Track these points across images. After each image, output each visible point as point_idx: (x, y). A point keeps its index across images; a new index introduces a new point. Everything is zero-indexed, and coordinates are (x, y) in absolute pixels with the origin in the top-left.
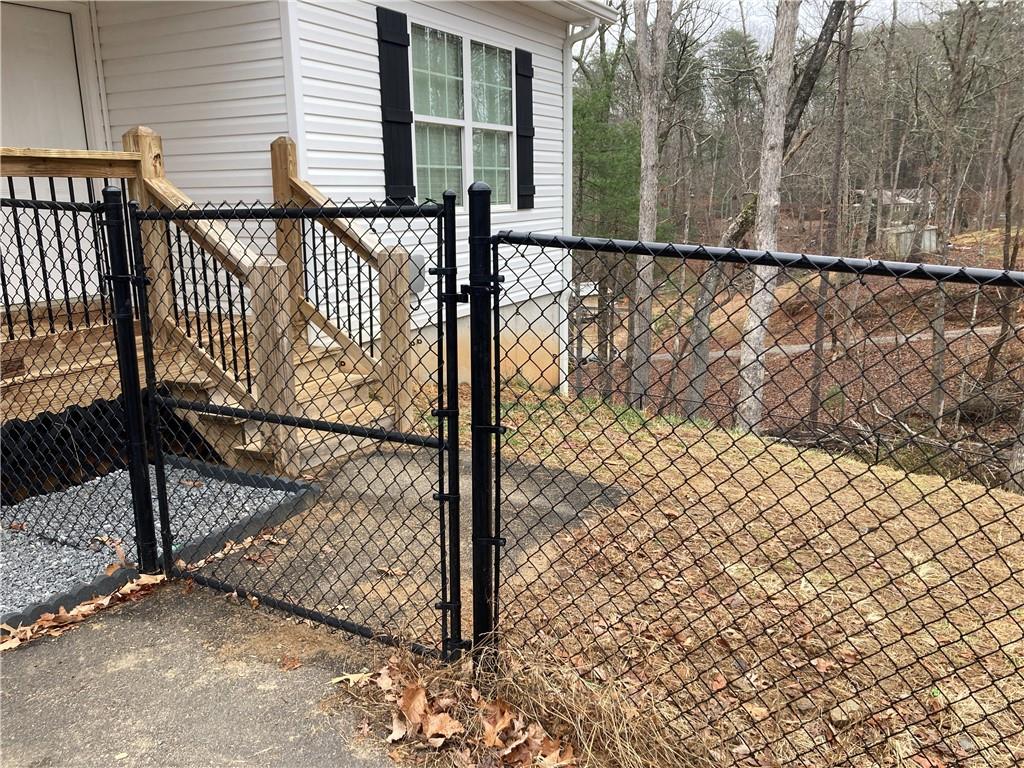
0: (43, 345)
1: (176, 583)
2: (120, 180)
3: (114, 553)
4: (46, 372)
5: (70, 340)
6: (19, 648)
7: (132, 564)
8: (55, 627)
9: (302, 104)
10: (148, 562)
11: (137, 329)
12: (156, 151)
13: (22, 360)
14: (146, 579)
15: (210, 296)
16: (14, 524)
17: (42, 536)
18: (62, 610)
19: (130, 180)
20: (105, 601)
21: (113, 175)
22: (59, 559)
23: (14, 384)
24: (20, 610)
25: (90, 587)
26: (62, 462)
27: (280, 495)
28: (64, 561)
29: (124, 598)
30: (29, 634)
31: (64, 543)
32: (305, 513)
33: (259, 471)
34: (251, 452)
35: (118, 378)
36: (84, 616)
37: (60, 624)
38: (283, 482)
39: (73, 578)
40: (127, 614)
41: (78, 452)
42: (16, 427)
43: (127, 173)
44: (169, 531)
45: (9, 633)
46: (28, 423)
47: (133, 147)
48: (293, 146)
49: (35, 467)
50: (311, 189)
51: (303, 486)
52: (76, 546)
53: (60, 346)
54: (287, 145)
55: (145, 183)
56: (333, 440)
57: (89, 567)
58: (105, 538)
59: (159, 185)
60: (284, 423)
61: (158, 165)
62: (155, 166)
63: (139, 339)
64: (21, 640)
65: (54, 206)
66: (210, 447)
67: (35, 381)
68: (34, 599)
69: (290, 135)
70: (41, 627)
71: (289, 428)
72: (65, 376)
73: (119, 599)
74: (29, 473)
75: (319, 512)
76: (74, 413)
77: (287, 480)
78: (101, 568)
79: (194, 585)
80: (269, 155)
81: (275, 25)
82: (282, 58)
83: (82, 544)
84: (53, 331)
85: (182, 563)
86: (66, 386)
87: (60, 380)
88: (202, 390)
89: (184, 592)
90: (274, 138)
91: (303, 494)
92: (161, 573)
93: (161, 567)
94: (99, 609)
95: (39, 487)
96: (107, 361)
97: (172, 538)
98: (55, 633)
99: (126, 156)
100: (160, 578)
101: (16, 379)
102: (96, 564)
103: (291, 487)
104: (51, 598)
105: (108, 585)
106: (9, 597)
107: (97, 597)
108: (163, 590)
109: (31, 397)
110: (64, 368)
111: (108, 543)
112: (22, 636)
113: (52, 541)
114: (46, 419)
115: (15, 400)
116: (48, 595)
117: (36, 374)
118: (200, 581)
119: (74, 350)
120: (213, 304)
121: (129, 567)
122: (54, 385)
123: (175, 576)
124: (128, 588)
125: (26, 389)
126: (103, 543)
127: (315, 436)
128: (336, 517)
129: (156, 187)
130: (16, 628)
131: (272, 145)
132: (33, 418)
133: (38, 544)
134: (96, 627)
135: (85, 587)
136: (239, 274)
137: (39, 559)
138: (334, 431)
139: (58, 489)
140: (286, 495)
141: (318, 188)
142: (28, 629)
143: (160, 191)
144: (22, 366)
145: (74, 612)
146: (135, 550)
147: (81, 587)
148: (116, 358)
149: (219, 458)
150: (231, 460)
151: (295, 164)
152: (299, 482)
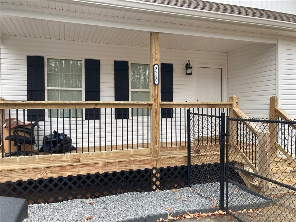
0: (204, 147)
1: (228, 215)
2: (227, 108)
3: (214, 203)
4: (204, 154)
5: (210, 147)
6: (190, 219)
7: (218, 207)
8: (198, 216)
9: (280, 86)
10: (222, 208)
11: (225, 146)
12: (237, 101)
13: (200, 150)
14: (221, 212)
15: (253, 139)
16: (193, 189)
17: (199, 194)
18: (200, 213)
19: (229, 108)
20: (210, 214)
21: (226, 107)
22: (202, 200)
23: (197, 155)
24: (192, 210)
25: (207, 209)
26: (205, 177)
27: (262, 200)
28: (203, 201)
29: (215, 215)
30: (193, 216)
31: (203, 197)
32: (269, 208)
33: (257, 191)
34: (255, 185)
35: (220, 158)
36: (205, 216)
37: (200, 216)
38: (263, 196)
39: (204, 206)
40: (215, 219)
41: (209, 175)
42: (197, 166)
43: (229, 107)
44: (228, 200)
45: (189, 214)
46: (199, 165)
47: (231, 101)
48: (277, 98)
49: (199, 177)
50: (281, 110)
51: (270, 199)
52: (206, 199)
53: (208, 148)
54: (275, 98)
55: (233, 109)
56: (280, 188)
57: (208, 205)
58: (212, 198)
59: (237, 110)
60: (265, 179)
61: (237, 105)
62: (236, 105)
63: (225, 148)
64: (191, 217)
65: (203, 115)
66: (243, 181)
67: (202, 155)
68: (195, 208)
69: (276, 95)
70: (195, 215)
71: (267, 181)
72: (208, 155)
73: (213, 215)
74: (198, 178)
75: (274, 208)
76: (209, 165)
77: (264, 196)
78: (210, 206)
79: (233, 218)
80: (269, 101)
81: (274, 66)
82: (275, 75)
83: (207, 198)
84: (207, 144)
85: (230, 211)
86: (208, 158)
87: (207, 156)
88: (242, 165)
89: (230, 219)
90: (271, 96)
91: (269, 202)
92: (225, 212)
93: (225, 210)
94: (209, 216)
95: (200, 182)
96: (218, 153)
97: (228, 203)
98: (198, 218)
99: (229, 103)
100: (224, 213)
101: (198, 154)
102: (209, 204)
103: (265, 198)
104: (199, 209)
105: (212, 210)
106: (190, 206)
107: (208, 212)
108: (224, 216)
109: (201, 159)
110: (208, 153)
111: (213, 200)
112: (191, 216)
113: (201, 196)
114: (203, 166)
115: (197, 159)
116: (198, 208)
117: (202, 154)
118: (234, 217)
119: (211, 149)
120: (254, 142)
121: (216, 207)
122: (205, 157)
123: (228, 214)
124: (216, 213)
125: (200, 157)
126: (212, 199)
127: (274, 185)
128: (279, 211)
129: (236, 110)
130: (190, 214)
131: (270, 98)
132: (200, 164)
133: (198, 195)
134: (207, 220)
135: (206, 209)
136: (255, 134)
137: (197, 199)
138: (280, 185)
139: (204, 183)
140: (264, 200)
141: (284, 110)
142: (193, 215)
143: (236, 111)
144: (200, 152)
145: (203, 214)
146: (219, 203)
147: (205, 209)
148: (220, 153)
149: (245, 185)
150: (249, 186)
151: (277, 103)
152: (269, 198)
